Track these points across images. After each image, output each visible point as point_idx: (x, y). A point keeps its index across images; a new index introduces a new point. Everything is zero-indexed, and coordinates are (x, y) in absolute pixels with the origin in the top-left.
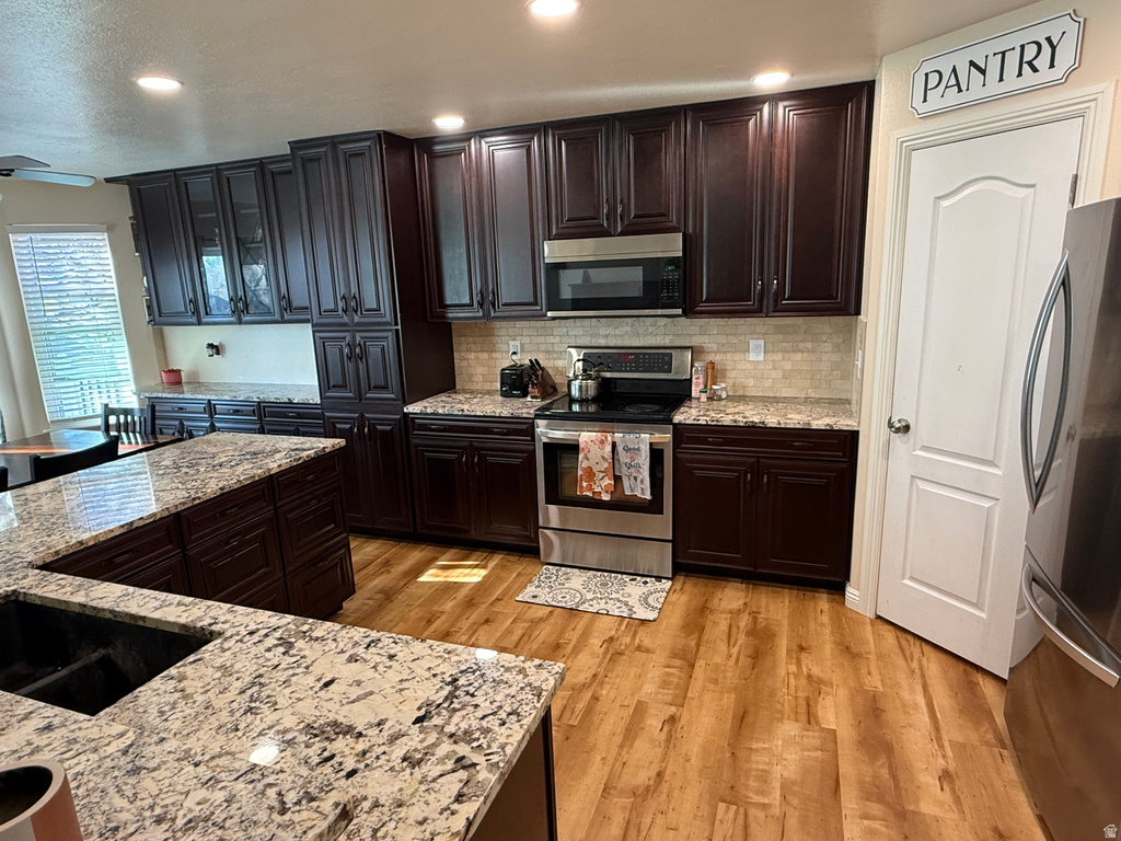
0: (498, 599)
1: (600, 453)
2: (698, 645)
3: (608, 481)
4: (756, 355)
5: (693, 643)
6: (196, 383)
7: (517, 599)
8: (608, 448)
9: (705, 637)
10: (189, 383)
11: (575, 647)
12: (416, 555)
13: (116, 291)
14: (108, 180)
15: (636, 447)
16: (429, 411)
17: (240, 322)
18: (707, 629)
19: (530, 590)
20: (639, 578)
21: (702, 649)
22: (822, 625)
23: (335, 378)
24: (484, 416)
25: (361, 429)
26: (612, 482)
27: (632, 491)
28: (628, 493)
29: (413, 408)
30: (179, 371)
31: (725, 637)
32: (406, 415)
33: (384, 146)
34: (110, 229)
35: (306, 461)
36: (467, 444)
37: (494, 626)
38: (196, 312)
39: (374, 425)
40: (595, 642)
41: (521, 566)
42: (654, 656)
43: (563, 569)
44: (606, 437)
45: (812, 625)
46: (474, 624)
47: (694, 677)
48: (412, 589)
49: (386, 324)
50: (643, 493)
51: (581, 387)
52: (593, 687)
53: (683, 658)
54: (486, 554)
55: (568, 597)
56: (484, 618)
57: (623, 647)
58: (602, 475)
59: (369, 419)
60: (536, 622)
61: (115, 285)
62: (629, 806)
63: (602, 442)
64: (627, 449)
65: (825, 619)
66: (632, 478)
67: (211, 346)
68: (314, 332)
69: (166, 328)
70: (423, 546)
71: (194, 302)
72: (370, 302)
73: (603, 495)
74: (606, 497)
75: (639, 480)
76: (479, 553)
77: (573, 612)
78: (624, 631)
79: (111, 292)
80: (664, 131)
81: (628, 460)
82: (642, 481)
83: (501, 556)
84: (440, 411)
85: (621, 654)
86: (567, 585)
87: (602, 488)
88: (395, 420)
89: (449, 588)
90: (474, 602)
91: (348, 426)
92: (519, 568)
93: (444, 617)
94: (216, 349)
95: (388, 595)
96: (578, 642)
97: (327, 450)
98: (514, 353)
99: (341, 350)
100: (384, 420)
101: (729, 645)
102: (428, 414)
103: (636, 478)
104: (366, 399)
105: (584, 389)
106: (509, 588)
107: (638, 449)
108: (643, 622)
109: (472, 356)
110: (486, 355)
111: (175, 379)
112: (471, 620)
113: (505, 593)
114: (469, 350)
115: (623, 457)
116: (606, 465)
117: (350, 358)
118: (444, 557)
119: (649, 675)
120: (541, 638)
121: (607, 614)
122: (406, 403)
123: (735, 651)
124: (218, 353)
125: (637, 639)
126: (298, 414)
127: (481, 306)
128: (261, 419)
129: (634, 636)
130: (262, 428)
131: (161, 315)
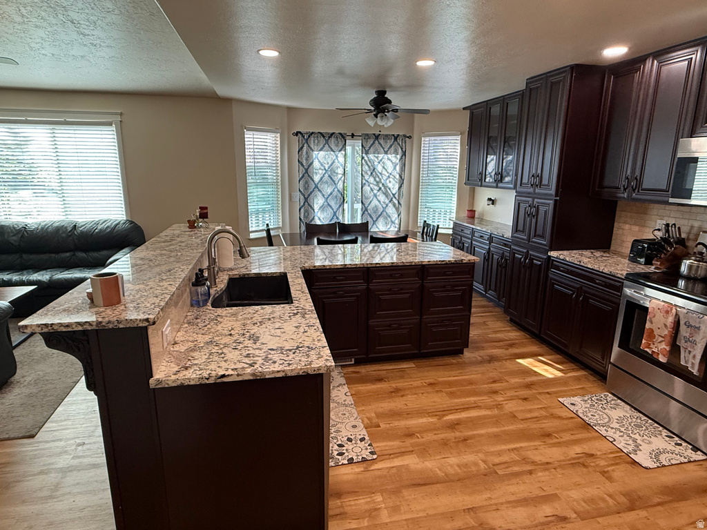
0: (548, 393)
1: (663, 320)
2: (659, 504)
3: (664, 346)
5: (657, 500)
6: (482, 220)
7: (559, 399)
8: (671, 319)
9: (676, 505)
10: (478, 218)
11: (559, 443)
12: (534, 348)
13: (458, 166)
14: (464, 109)
15: (697, 326)
16: (562, 257)
17: (497, 187)
18: (689, 502)
19: (577, 400)
20: (677, 439)
21: (660, 508)
23: (520, 227)
24: (592, 269)
25: (525, 259)
26: (668, 348)
27: (686, 362)
28: (683, 363)
29: (553, 254)
30: (475, 211)
32: (550, 257)
33: (574, 75)
34: (461, 134)
35: (447, 264)
36: (578, 286)
37: (525, 403)
38: (481, 180)
39: (533, 259)
40: (578, 449)
41: (591, 384)
42: (608, 484)
43: (619, 401)
44: (671, 309)
46: (516, 396)
47: (620, 515)
48: (509, 365)
49: (551, 195)
50: (693, 367)
51: (690, 267)
52: (537, 467)
53: (632, 501)
54: (576, 367)
55: (597, 417)
56: (526, 397)
57: (592, 464)
58: (661, 339)
59: (531, 255)
60: (553, 416)
61: (458, 163)
62: (471, 525)
63: (667, 312)
64: (689, 326)
66: (687, 351)
67: (489, 199)
68: (516, 196)
69: (476, 187)
70: (543, 346)
71: (481, 174)
72: (545, 181)
73: (660, 356)
74: (662, 359)
75: (692, 354)
76: (572, 365)
77: (587, 426)
78: (608, 458)
79: (456, 166)
81: (687, 335)
82: (694, 357)
83: (585, 373)
84: (567, 259)
85: (584, 465)
86: (607, 411)
87: (660, 349)
88: (543, 259)
89: (528, 372)
90: (532, 386)
91: (521, 257)
92: (588, 385)
93: (504, 384)
94: (492, 201)
95: (492, 359)
96: (564, 442)
97: (464, 262)
98: (659, 230)
99: (526, 208)
100: (538, 258)
102: (560, 259)
103: (690, 352)
104: (532, 242)
105: (694, 268)
106: (565, 391)
107: (699, 328)
108: (634, 462)
109: (627, 227)
110: (636, 228)
111: (472, 214)
112: (516, 394)
113: (555, 393)
114: (625, 223)
115: (684, 331)
116: (666, 332)
117: (529, 215)
118: (549, 357)
119: (586, 490)
120: (543, 425)
121: (611, 442)
122: (552, 249)
124: (493, 204)
125: (613, 468)
126: (505, 244)
127: (625, 189)
128: (490, 244)
129: (613, 465)
130: (489, 248)
131: (468, 180)
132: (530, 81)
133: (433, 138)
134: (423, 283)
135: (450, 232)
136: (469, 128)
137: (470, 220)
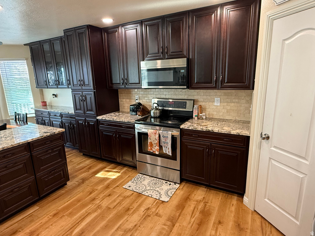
0: (117, 186)
1: (154, 137)
2: (179, 216)
3: (157, 148)
4: (217, 103)
5: (178, 214)
6: (51, 107)
7: (123, 187)
8: (157, 136)
9: (184, 212)
10: (49, 105)
11: (134, 210)
12: (101, 165)
13: (29, 78)
14: (25, 45)
15: (167, 136)
16: (104, 119)
17: (57, 88)
18: (186, 208)
19: (130, 183)
20: (168, 182)
21: (180, 217)
22: (231, 212)
23: (78, 107)
24: (120, 122)
25: (85, 123)
26: (159, 148)
27: (166, 151)
28: (164, 152)
29: (99, 118)
30: (46, 102)
31: (191, 213)
32: (97, 119)
33: (89, 30)
34: (26, 59)
36: (115, 130)
37: (111, 197)
38: (46, 85)
39: (89, 122)
40: (142, 209)
41: (131, 173)
42: (161, 219)
43: (144, 175)
44: (157, 132)
45: (227, 211)
46: (105, 196)
47: (172, 232)
48: (92, 180)
49: (91, 89)
50: (169, 153)
51: (154, 113)
52: (132, 231)
53: (172, 221)
54: (122, 167)
55: (141, 188)
56: (109, 194)
57: (151, 213)
58: (155, 145)
59: (87, 120)
60: (125, 198)
61: (28, 76)
63: (155, 133)
64: (164, 137)
65: (233, 209)
66: (165, 147)
67: (54, 95)
68: (72, 91)
69: (43, 89)
70: (104, 162)
71: (46, 81)
72: (86, 83)
73: (156, 152)
74: (157, 153)
75: (168, 148)
76: (120, 167)
77: (140, 195)
78: (154, 206)
79: (27, 78)
80: (181, 20)
81: (164, 141)
82: (168, 149)
83: (126, 168)
84: (107, 119)
85: (149, 216)
86: (142, 183)
87: (156, 149)
88: (94, 121)
89: (104, 179)
90: (109, 186)
91: (82, 122)
92: (130, 174)
93: (96, 192)
94: (55, 96)
95: (84, 180)
96: (136, 209)
97: (56, 133)
98: (137, 100)
99: (79, 97)
100: (92, 121)
101: (191, 217)
103: (166, 147)
104: (87, 114)
105: (155, 113)
106: (123, 182)
107: (167, 137)
108: (163, 202)
109: (124, 100)
110: (128, 100)
111: (44, 104)
112: (104, 194)
113: (120, 184)
114: (123, 98)
115: (163, 139)
116: (157, 142)
117: (81, 101)
118: (109, 167)
119: (156, 228)
120: (124, 205)
121: (151, 197)
122: (98, 116)
123: (193, 220)
124: (56, 97)
125: (158, 210)
126: (71, 117)
127: (123, 84)
128: (61, 118)
129: (157, 208)
130: (62, 121)
131: (38, 85)
132: (66, 31)
133: (6, 62)
134: (31, 154)
135: (34, 115)
136: (31, 56)
137: (45, 107)
